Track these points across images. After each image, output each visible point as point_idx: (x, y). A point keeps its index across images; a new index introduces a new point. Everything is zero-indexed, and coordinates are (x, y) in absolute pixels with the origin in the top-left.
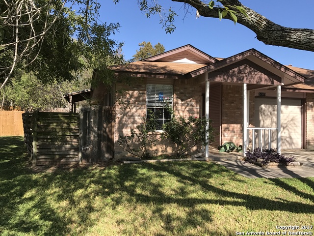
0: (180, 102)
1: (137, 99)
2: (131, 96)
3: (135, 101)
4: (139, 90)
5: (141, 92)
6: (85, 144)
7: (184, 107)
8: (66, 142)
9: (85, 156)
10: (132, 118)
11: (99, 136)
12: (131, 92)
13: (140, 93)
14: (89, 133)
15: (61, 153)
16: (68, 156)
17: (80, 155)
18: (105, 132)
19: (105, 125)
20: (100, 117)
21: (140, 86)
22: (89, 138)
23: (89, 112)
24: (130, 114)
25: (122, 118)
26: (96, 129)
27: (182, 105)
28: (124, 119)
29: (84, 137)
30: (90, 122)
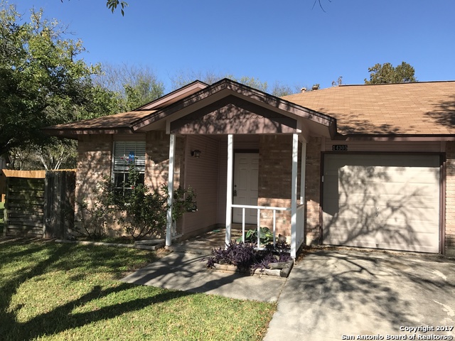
0: (153, 165)
1: (100, 161)
2: (93, 158)
3: (97, 164)
4: (102, 150)
5: (104, 152)
6: (49, 216)
7: (157, 172)
8: (33, 212)
9: (49, 230)
10: (93, 186)
11: (62, 206)
12: (92, 153)
13: (103, 154)
14: (53, 203)
15: (29, 224)
16: (35, 228)
17: (44, 227)
18: (68, 202)
19: (68, 194)
20: (64, 184)
21: (103, 145)
22: (53, 208)
23: (54, 178)
24: (90, 181)
25: (82, 186)
26: (59, 197)
27: (156, 169)
28: (84, 188)
29: (48, 207)
30: (54, 189)
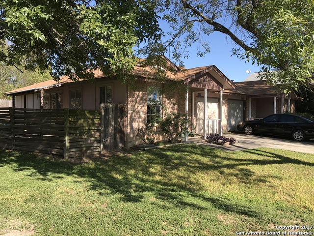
0: (167, 101)
1: (142, 98)
2: (138, 96)
3: (140, 100)
4: (143, 91)
5: (144, 93)
6: (105, 137)
7: (169, 105)
8: (91, 135)
9: (105, 147)
10: (139, 113)
11: (115, 129)
12: (137, 93)
14: (108, 127)
15: (87, 145)
17: (102, 146)
18: (119, 125)
19: (119, 120)
20: (116, 114)
21: (143, 88)
22: (108, 131)
23: (109, 109)
24: (137, 110)
25: (132, 114)
26: (113, 123)
29: (105, 130)
30: (109, 117)
